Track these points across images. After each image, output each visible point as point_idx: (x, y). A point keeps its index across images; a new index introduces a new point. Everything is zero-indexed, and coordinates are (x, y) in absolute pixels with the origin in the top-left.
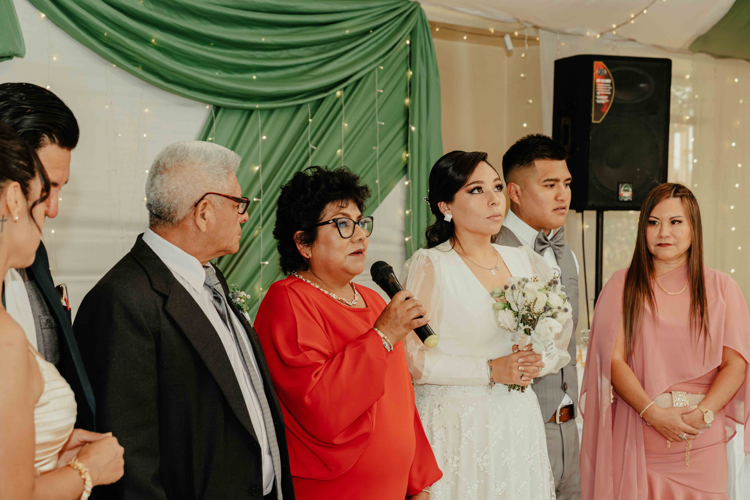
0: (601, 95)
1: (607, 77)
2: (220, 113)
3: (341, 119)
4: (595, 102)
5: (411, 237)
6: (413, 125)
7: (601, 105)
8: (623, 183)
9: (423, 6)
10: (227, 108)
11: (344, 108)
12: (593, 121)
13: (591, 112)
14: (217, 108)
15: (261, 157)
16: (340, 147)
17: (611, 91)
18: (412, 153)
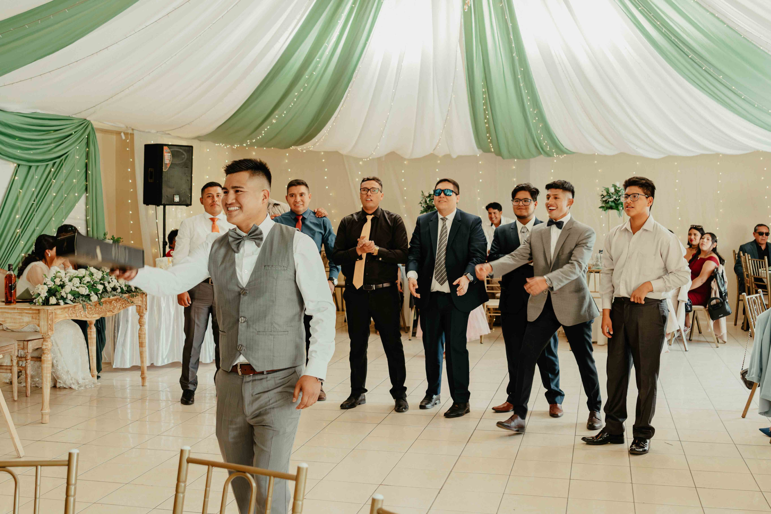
0: (167, 160)
1: (169, 153)
2: (20, 167)
3: (63, 169)
4: (165, 163)
5: (89, 217)
6: (89, 171)
7: (166, 164)
8: (175, 195)
9: (91, 121)
10: (22, 165)
11: (64, 164)
12: (164, 170)
13: (163, 166)
14: (19, 165)
15: (35, 186)
16: (62, 181)
17: (171, 158)
18: (89, 182)
